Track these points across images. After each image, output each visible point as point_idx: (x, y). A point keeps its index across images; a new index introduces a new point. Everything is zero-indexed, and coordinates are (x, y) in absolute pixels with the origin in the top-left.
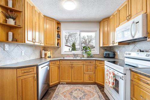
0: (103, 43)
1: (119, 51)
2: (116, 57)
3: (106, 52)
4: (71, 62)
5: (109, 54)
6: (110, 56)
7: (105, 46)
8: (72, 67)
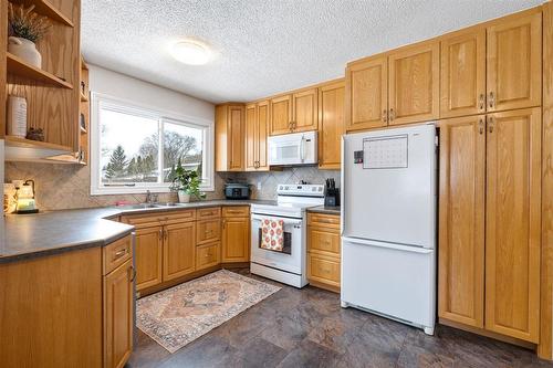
0: (230, 163)
1: (259, 184)
2: (252, 197)
3: (230, 187)
4: (159, 220)
5: (240, 190)
6: (243, 195)
7: (233, 170)
8: (163, 236)
